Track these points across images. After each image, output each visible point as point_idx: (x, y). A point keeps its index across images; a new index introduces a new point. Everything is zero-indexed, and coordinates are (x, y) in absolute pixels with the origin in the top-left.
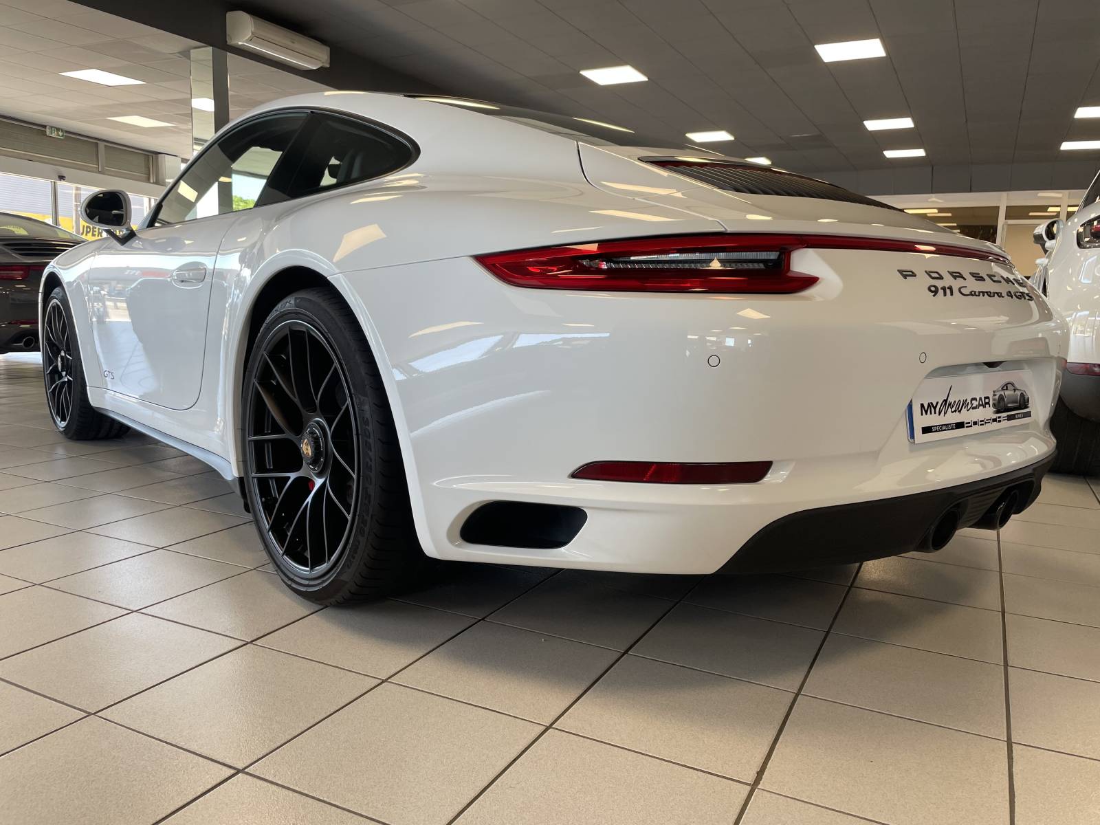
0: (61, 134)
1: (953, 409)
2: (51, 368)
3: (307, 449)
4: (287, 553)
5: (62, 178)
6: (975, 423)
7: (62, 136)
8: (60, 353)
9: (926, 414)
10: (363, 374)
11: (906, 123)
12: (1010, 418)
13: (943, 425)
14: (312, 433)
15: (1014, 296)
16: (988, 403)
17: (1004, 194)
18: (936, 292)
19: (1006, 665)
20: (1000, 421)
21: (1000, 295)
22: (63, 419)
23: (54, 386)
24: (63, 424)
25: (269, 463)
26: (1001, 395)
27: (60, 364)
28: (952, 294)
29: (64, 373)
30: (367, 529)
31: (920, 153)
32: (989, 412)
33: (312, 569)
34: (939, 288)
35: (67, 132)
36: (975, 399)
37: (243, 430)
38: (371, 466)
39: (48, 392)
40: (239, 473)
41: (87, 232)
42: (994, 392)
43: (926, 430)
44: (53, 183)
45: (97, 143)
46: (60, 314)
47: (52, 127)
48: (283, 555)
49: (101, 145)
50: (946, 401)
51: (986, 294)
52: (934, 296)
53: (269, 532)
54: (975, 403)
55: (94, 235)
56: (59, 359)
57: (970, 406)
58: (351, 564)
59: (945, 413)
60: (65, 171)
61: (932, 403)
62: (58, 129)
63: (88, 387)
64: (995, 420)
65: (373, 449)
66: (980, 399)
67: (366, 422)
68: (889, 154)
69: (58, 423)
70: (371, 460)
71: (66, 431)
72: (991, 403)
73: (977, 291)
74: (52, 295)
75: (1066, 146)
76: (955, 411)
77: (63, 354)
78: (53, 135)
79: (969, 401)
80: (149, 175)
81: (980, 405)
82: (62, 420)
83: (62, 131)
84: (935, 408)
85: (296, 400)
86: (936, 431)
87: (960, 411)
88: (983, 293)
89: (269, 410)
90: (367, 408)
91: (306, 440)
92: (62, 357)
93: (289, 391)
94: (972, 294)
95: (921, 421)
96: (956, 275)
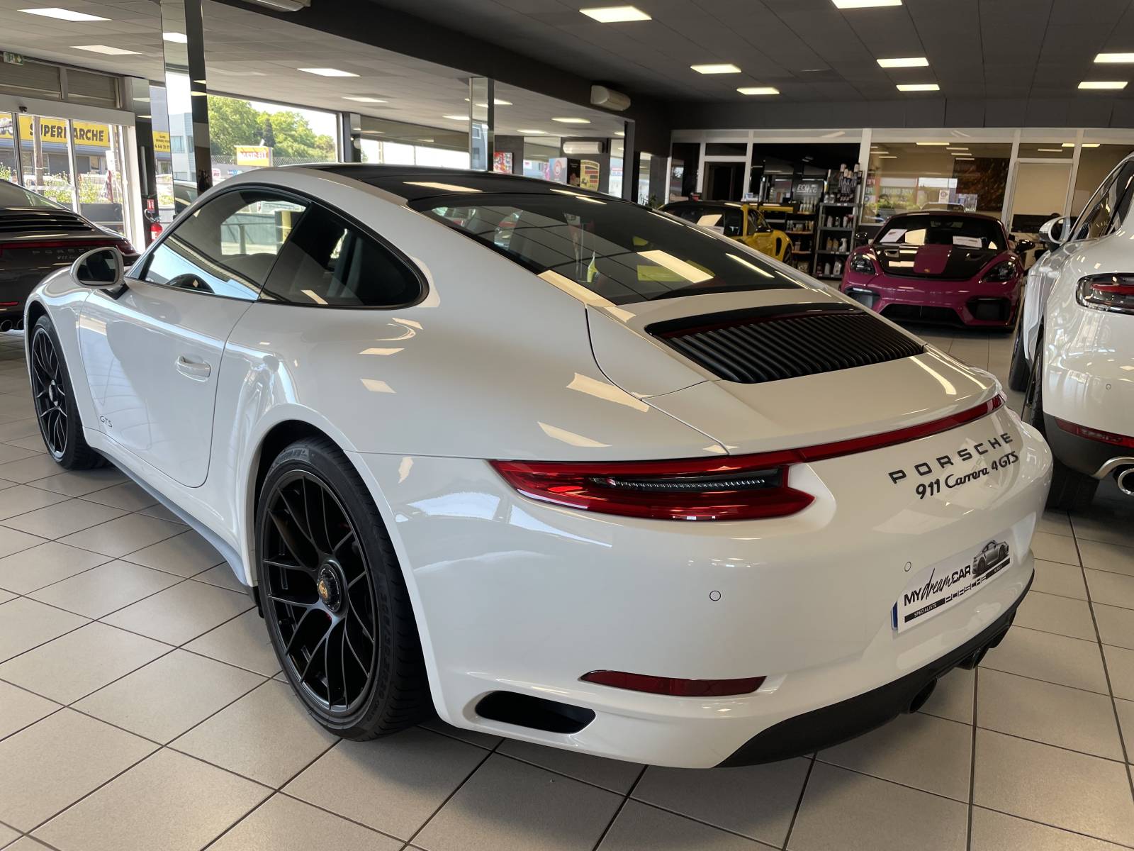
0: (19, 60)
1: (935, 590)
2: (41, 394)
3: (323, 589)
4: (306, 679)
5: (23, 109)
6: (955, 595)
7: (21, 62)
8: (50, 383)
9: (910, 603)
10: (381, 550)
11: (922, 62)
12: (988, 576)
13: (924, 608)
14: (328, 576)
15: (999, 467)
16: (969, 572)
17: (1018, 131)
18: (923, 493)
19: (971, 804)
20: (978, 584)
21: (985, 472)
22: (58, 448)
23: (45, 413)
24: (59, 454)
25: (284, 586)
26: (982, 558)
27: (51, 394)
28: (938, 491)
29: (56, 403)
30: (386, 693)
31: (935, 87)
32: (970, 579)
33: (331, 704)
34: (927, 487)
35: (26, 57)
36: (957, 573)
37: (257, 551)
38: (389, 639)
39: (40, 417)
40: (253, 581)
41: (46, 133)
42: (975, 558)
43: (908, 618)
44: (14, 115)
45: (58, 68)
46: (49, 345)
47: (9, 53)
48: (302, 682)
49: (63, 69)
50: (928, 585)
51: (971, 476)
52: (921, 498)
53: (287, 654)
54: (956, 577)
55: (53, 135)
56: (50, 389)
57: (951, 581)
58: (371, 718)
59: (928, 596)
60: (26, 101)
61: (915, 592)
62: (16, 55)
63: (83, 427)
64: (974, 585)
65: (391, 624)
66: (962, 570)
67: (384, 599)
68: (902, 88)
69: (53, 451)
70: (389, 634)
71: (63, 463)
72: (971, 571)
73: (962, 477)
74: (37, 324)
75: (1084, 85)
76: (937, 591)
77: (53, 383)
78: (12, 62)
79: (950, 577)
80: (115, 99)
81: (960, 577)
82: (56, 449)
83: (21, 57)
84: (918, 595)
85: (312, 541)
86: (919, 615)
87: (941, 590)
88: (969, 476)
89: (282, 539)
90: (384, 584)
91: (322, 582)
92: (53, 386)
93: (304, 531)
94: (960, 482)
95: (903, 611)
96: (944, 461)
